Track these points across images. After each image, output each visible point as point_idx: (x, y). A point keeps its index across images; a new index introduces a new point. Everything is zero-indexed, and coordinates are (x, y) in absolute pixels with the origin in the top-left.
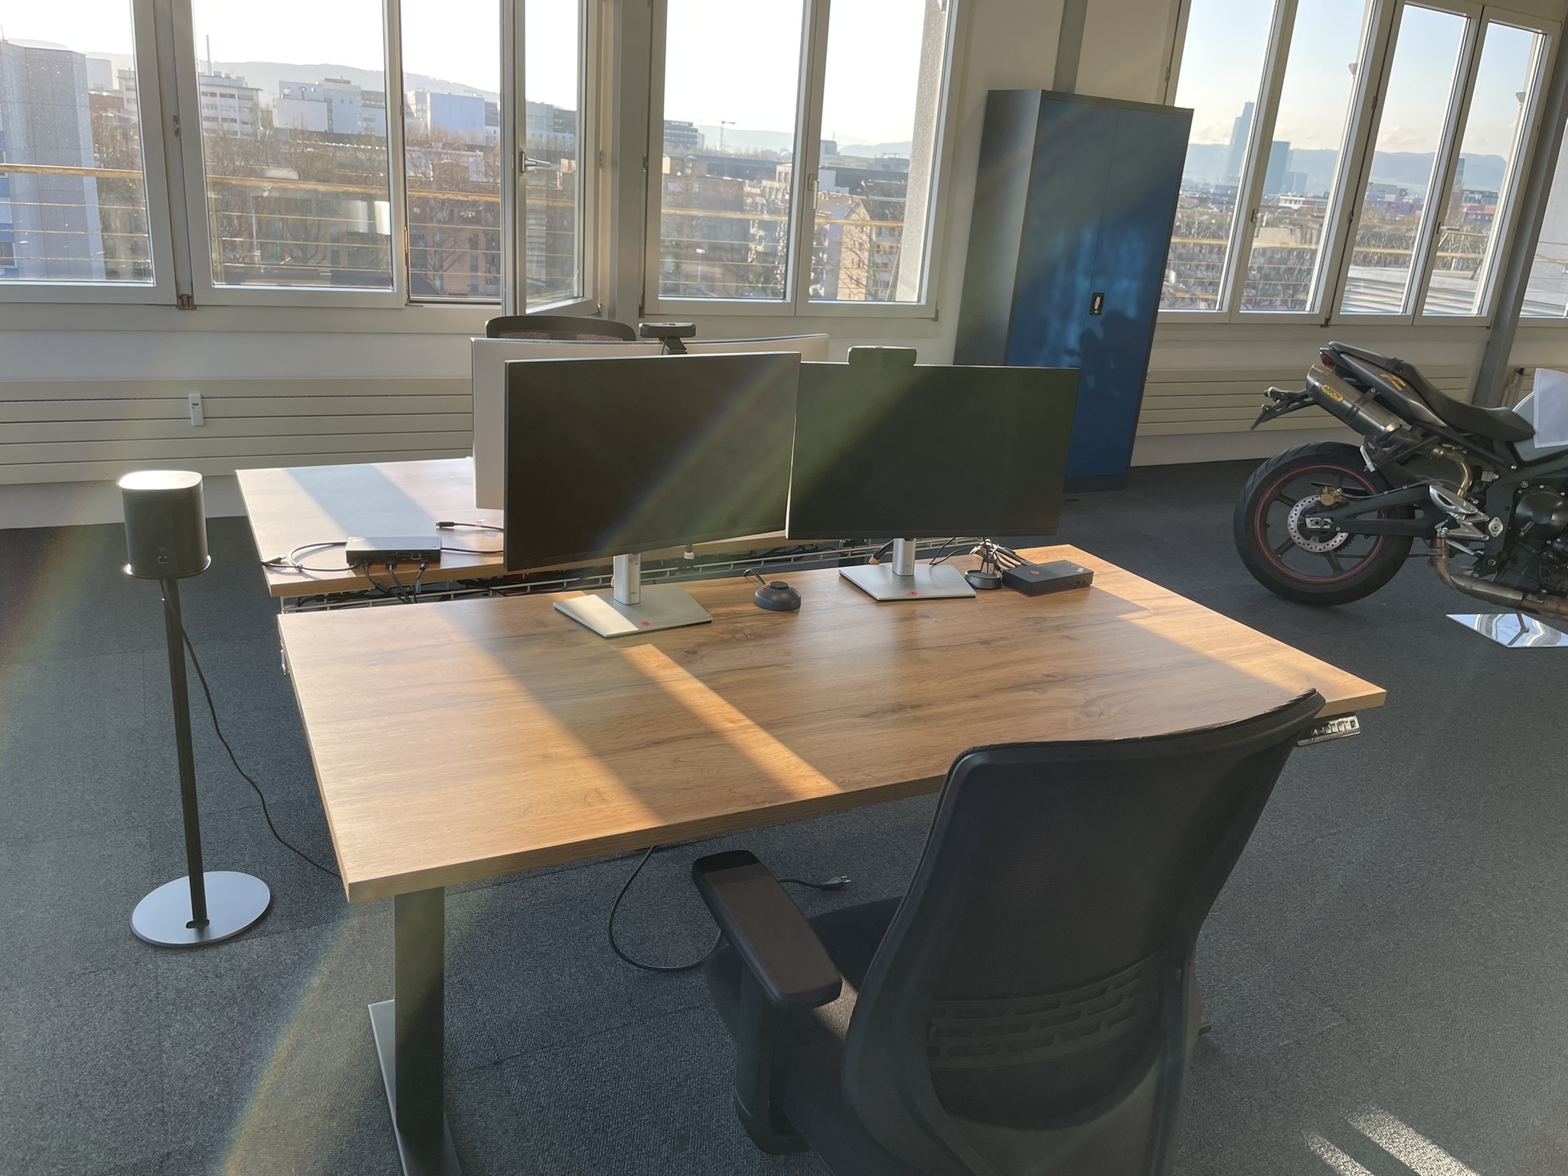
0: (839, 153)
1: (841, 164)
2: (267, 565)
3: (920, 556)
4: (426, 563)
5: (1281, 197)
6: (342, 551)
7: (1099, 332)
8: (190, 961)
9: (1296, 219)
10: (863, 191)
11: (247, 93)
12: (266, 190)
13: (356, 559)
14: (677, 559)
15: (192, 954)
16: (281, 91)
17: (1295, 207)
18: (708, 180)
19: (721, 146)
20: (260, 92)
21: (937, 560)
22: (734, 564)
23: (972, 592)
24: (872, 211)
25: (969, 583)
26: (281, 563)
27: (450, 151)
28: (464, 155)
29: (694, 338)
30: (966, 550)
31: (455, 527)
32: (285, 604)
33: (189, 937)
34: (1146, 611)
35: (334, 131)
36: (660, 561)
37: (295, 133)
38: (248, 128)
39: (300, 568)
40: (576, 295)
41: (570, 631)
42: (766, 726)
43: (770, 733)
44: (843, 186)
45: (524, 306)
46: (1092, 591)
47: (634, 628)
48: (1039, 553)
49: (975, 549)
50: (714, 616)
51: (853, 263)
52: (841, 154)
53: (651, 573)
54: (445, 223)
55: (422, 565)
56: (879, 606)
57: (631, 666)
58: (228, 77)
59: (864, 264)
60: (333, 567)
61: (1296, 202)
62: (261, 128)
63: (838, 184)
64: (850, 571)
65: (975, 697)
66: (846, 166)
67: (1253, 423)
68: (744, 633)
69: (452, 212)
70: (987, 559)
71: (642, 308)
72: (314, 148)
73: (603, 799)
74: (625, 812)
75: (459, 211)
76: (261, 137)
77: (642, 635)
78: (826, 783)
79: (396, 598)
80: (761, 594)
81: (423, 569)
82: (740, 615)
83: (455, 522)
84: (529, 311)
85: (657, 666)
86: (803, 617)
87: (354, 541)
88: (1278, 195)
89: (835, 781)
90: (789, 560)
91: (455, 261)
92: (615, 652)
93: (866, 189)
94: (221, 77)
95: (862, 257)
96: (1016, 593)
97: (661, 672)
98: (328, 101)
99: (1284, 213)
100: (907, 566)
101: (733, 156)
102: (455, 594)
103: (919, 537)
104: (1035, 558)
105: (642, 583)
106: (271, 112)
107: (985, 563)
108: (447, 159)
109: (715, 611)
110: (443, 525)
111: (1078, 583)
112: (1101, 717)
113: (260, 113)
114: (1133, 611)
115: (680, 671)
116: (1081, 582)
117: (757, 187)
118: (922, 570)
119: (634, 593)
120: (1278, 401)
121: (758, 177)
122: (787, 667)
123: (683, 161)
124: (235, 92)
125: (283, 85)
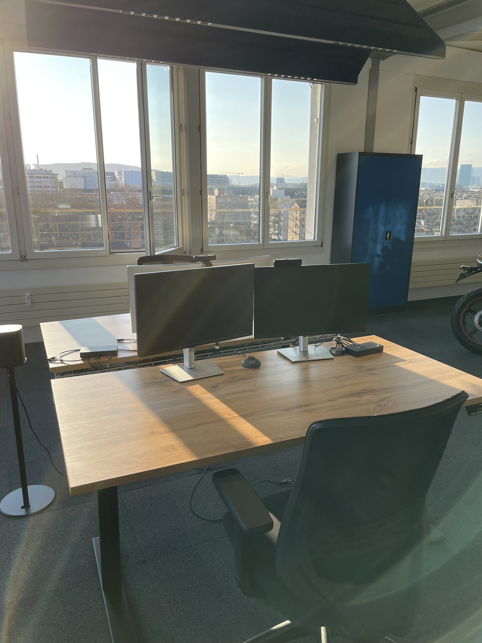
0: (285, 182)
1: (286, 187)
2: (49, 360)
3: (310, 343)
4: (111, 356)
5: (470, 187)
6: (78, 353)
7: (390, 247)
8: (22, 522)
9: (477, 195)
10: (296, 197)
11: (52, 176)
12: (57, 213)
13: (83, 356)
14: (213, 349)
15: (23, 519)
16: (66, 174)
17: (476, 190)
18: (234, 197)
19: (238, 183)
20: (58, 175)
21: (317, 344)
22: (236, 350)
23: (332, 357)
24: (300, 204)
25: (331, 353)
26: (55, 359)
27: (132, 193)
28: (137, 194)
29: (216, 260)
30: (331, 340)
31: (124, 341)
32: (56, 375)
33: (22, 512)
34: (405, 361)
35: (87, 188)
36: (206, 350)
37: (72, 190)
38: (54, 189)
39: (62, 361)
40: (175, 246)
41: (166, 381)
42: (244, 416)
43: (245, 419)
44: (288, 195)
45: (154, 252)
46: (383, 354)
47: (191, 378)
48: (362, 339)
49: (334, 339)
50: (224, 371)
51: (293, 225)
52: (286, 183)
53: (200, 355)
54: (131, 221)
55: (110, 357)
56: (293, 364)
57: (190, 394)
58: (45, 170)
59: (298, 225)
60: (75, 359)
61: (477, 188)
62: (59, 189)
63: (285, 195)
64: (282, 351)
65: (332, 400)
66: (289, 187)
67: (456, 281)
68: (237, 378)
69: (133, 216)
70: (338, 342)
71: (202, 249)
72: (79, 195)
73: (175, 449)
74: (183, 454)
75: (136, 216)
76: (59, 193)
77: (195, 381)
78: (267, 439)
79: (100, 371)
80: (244, 361)
81: (110, 358)
82: (235, 371)
83: (124, 339)
84: (156, 254)
85: (201, 393)
86: (261, 371)
87: (84, 349)
88: (469, 186)
89: (271, 438)
90: (259, 347)
91: (135, 235)
92: (184, 388)
93: (297, 196)
94: (43, 170)
95: (297, 223)
96: (351, 356)
97: (202, 396)
98: (85, 177)
99: (472, 193)
100: (305, 348)
101: (243, 187)
102: (123, 368)
103: (310, 335)
104: (359, 341)
105: (195, 360)
106: (63, 182)
107: (338, 345)
108: (131, 196)
109: (225, 369)
110: (119, 341)
111: (377, 351)
112: (385, 407)
113: (58, 183)
114: (400, 362)
115: (210, 395)
116: (379, 350)
117: (253, 198)
118: (311, 349)
119: (192, 364)
120: (466, 271)
121: (253, 194)
122: (254, 391)
123: (223, 190)
124: (49, 176)
125: (67, 172)
